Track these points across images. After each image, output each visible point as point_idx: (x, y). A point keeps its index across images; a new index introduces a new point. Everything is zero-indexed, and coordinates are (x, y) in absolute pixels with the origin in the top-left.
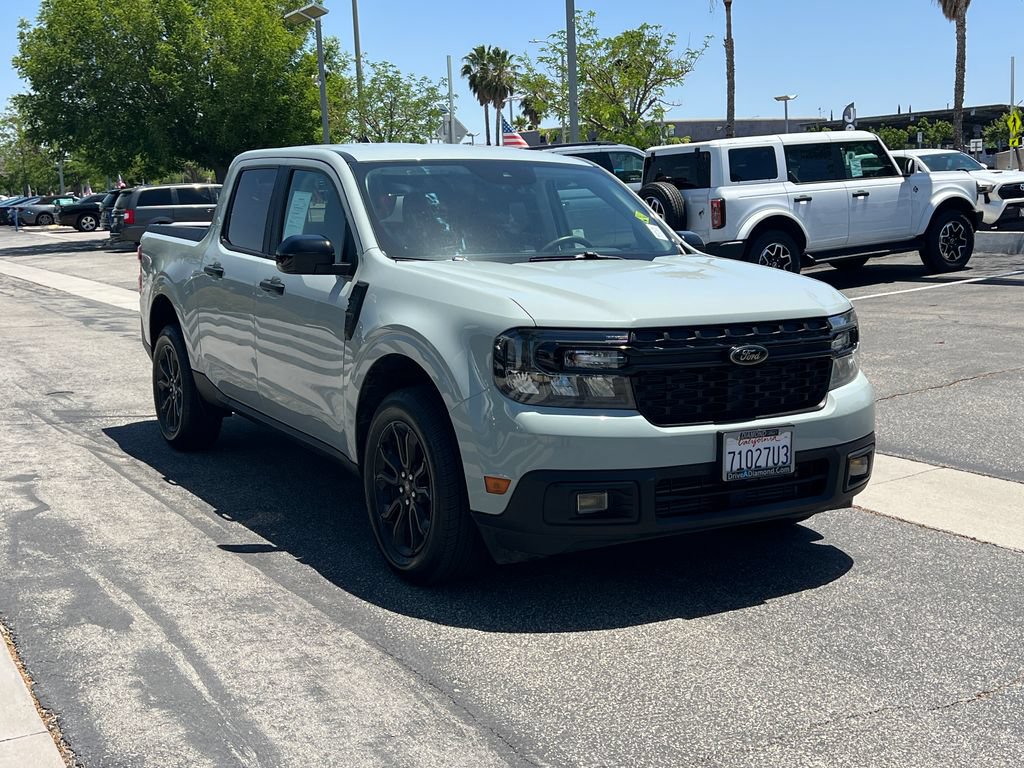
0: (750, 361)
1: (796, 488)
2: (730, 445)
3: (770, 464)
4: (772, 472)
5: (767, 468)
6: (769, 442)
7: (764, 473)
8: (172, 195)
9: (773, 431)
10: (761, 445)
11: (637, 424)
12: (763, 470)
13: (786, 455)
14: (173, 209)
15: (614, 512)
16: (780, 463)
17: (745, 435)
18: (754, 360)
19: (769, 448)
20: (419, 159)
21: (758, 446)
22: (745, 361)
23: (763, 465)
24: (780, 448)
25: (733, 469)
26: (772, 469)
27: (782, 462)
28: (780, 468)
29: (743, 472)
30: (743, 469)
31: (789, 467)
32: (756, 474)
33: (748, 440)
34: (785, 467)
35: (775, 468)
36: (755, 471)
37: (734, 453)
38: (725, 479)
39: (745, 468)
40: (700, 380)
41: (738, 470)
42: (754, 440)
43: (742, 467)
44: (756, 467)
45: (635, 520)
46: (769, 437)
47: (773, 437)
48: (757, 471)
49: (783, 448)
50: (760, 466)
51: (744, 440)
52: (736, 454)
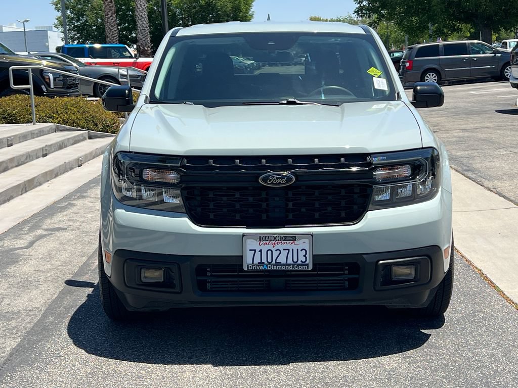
0: (276, 184)
2: (251, 244)
3: (290, 261)
4: (291, 268)
5: (286, 264)
6: (288, 245)
7: (284, 268)
9: (292, 237)
10: (281, 246)
11: (184, 224)
12: (282, 265)
13: (305, 256)
15: (167, 284)
16: (299, 262)
17: (262, 238)
18: (280, 183)
19: (289, 250)
21: (277, 247)
22: (272, 184)
23: (284, 262)
24: (299, 251)
25: (254, 263)
26: (291, 265)
27: (301, 261)
28: (299, 265)
29: (263, 266)
30: (264, 263)
31: (307, 265)
32: (275, 268)
33: (268, 242)
34: (305, 265)
35: (293, 265)
36: (274, 265)
37: (255, 250)
38: (245, 268)
39: (266, 263)
40: (237, 195)
41: (259, 263)
42: (273, 242)
43: (263, 261)
44: (276, 262)
45: (178, 290)
46: (288, 242)
47: (291, 242)
48: (276, 265)
49: (301, 250)
50: (280, 263)
51: (265, 242)
52: (257, 251)
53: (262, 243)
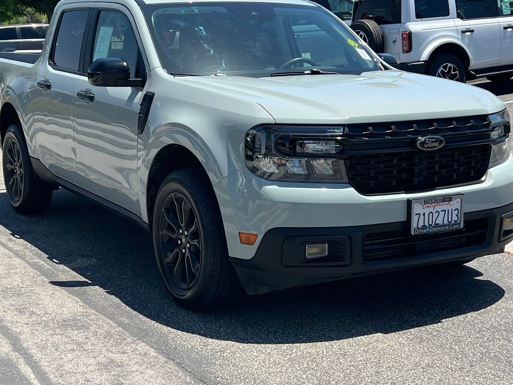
0: (431, 147)
1: (464, 239)
2: (417, 209)
3: (446, 222)
4: (447, 228)
5: (443, 225)
6: (445, 206)
7: (441, 229)
8: (17, 32)
9: (448, 198)
10: (439, 208)
11: (349, 194)
12: (440, 226)
13: (457, 215)
14: (18, 42)
15: (333, 257)
16: (453, 222)
17: (427, 201)
18: (434, 147)
19: (445, 211)
20: (191, 2)
21: (436, 209)
22: (428, 147)
23: (441, 223)
24: (453, 211)
25: (419, 226)
26: (447, 225)
27: (454, 221)
28: (453, 225)
29: (426, 228)
30: (426, 226)
31: (460, 224)
32: (436, 229)
33: (429, 205)
34: (457, 224)
35: (449, 225)
36: (434, 227)
37: (419, 214)
38: (413, 233)
39: (428, 225)
40: (395, 161)
41: (422, 226)
42: (434, 204)
43: (425, 224)
44: (435, 224)
45: (347, 263)
46: (445, 203)
47: (447, 203)
48: (436, 227)
49: (455, 210)
50: (438, 224)
51: (427, 205)
52: (421, 215)
53: (425, 206)
